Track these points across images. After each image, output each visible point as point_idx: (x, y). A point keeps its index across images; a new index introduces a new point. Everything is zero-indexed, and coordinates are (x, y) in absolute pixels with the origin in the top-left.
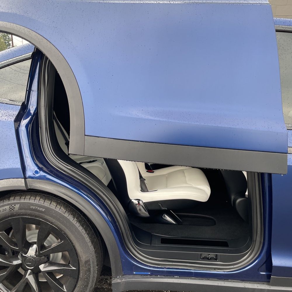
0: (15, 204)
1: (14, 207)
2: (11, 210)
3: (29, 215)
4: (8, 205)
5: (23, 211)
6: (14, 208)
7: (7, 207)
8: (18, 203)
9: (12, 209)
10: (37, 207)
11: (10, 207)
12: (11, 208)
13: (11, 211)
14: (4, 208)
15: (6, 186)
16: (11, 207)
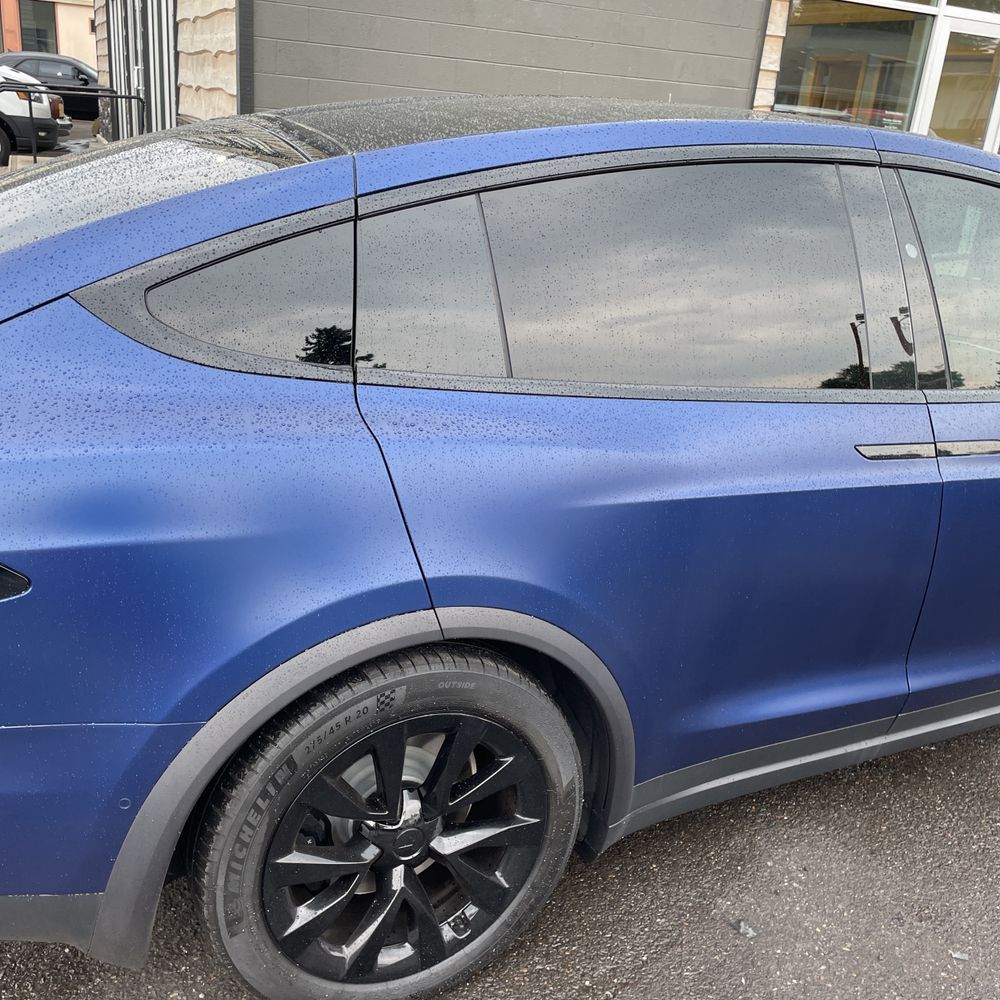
0: (392, 687)
1: (392, 696)
2: (383, 706)
3: (433, 709)
4: (371, 694)
5: (418, 703)
6: (392, 699)
7: (371, 702)
8: (400, 684)
9: (388, 704)
10: (454, 683)
11: (378, 700)
12: (383, 703)
13: (383, 709)
14: (361, 706)
15: (385, 639)
16: (382, 699)
